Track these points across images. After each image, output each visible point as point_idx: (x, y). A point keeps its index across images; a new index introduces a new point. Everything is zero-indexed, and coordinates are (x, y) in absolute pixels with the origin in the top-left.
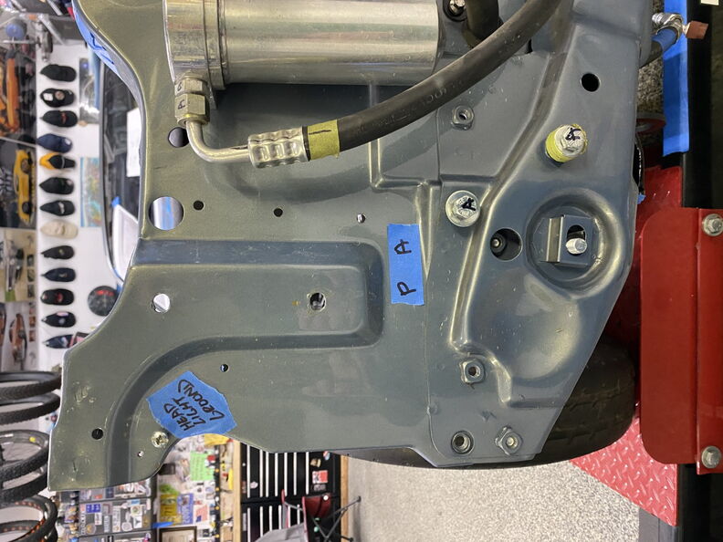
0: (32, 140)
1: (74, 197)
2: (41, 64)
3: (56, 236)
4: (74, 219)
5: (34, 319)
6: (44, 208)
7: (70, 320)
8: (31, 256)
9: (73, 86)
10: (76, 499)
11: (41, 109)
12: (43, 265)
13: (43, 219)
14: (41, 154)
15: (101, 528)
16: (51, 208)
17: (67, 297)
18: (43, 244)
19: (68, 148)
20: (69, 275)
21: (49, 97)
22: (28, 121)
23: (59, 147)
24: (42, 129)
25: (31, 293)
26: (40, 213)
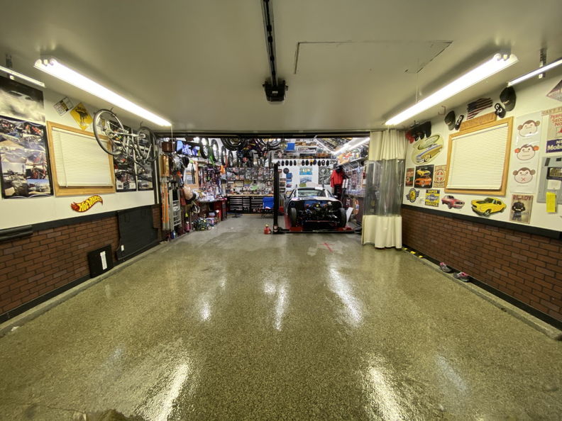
1: (305, 165)
2: (329, 160)
3: (298, 162)
4: (301, 165)
5: (283, 159)
6: (303, 160)
7: (283, 165)
8: (294, 158)
9: (325, 165)
12: (293, 160)
14: (313, 160)
17: (287, 164)
18: (297, 160)
20: (291, 165)
21: (323, 161)
22: (319, 158)
23: (315, 163)
24: (317, 160)
25: (288, 159)
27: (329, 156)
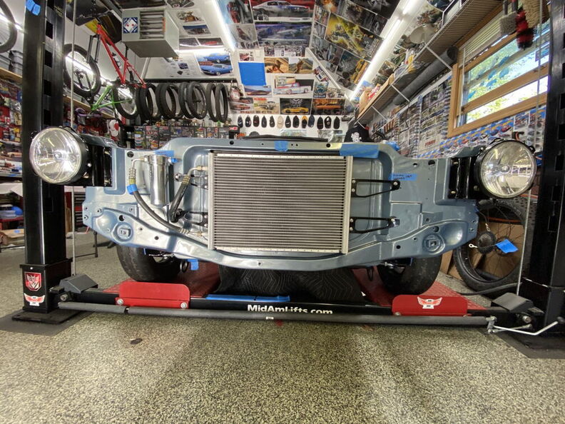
0: (313, 113)
1: (292, 128)
2: (340, 117)
3: (278, 121)
4: (284, 128)
5: (249, 113)
6: (288, 118)
7: (248, 125)
8: (271, 113)
9: (332, 128)
10: (184, 126)
11: (324, 117)
12: (268, 117)
13: (284, 117)
14: (308, 117)
15: (173, 134)
16: (288, 120)
17: (256, 124)
18: (276, 117)
19: (310, 126)
20: (264, 125)
21: (328, 119)
22: (320, 112)
23: (311, 122)
24: (316, 117)
25: (258, 112)
26: (286, 116)
27: (340, 107)
